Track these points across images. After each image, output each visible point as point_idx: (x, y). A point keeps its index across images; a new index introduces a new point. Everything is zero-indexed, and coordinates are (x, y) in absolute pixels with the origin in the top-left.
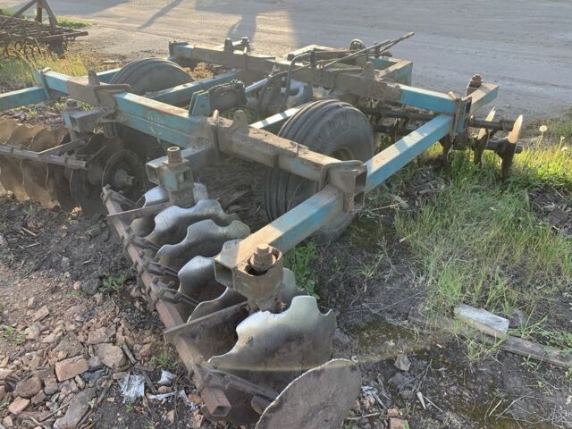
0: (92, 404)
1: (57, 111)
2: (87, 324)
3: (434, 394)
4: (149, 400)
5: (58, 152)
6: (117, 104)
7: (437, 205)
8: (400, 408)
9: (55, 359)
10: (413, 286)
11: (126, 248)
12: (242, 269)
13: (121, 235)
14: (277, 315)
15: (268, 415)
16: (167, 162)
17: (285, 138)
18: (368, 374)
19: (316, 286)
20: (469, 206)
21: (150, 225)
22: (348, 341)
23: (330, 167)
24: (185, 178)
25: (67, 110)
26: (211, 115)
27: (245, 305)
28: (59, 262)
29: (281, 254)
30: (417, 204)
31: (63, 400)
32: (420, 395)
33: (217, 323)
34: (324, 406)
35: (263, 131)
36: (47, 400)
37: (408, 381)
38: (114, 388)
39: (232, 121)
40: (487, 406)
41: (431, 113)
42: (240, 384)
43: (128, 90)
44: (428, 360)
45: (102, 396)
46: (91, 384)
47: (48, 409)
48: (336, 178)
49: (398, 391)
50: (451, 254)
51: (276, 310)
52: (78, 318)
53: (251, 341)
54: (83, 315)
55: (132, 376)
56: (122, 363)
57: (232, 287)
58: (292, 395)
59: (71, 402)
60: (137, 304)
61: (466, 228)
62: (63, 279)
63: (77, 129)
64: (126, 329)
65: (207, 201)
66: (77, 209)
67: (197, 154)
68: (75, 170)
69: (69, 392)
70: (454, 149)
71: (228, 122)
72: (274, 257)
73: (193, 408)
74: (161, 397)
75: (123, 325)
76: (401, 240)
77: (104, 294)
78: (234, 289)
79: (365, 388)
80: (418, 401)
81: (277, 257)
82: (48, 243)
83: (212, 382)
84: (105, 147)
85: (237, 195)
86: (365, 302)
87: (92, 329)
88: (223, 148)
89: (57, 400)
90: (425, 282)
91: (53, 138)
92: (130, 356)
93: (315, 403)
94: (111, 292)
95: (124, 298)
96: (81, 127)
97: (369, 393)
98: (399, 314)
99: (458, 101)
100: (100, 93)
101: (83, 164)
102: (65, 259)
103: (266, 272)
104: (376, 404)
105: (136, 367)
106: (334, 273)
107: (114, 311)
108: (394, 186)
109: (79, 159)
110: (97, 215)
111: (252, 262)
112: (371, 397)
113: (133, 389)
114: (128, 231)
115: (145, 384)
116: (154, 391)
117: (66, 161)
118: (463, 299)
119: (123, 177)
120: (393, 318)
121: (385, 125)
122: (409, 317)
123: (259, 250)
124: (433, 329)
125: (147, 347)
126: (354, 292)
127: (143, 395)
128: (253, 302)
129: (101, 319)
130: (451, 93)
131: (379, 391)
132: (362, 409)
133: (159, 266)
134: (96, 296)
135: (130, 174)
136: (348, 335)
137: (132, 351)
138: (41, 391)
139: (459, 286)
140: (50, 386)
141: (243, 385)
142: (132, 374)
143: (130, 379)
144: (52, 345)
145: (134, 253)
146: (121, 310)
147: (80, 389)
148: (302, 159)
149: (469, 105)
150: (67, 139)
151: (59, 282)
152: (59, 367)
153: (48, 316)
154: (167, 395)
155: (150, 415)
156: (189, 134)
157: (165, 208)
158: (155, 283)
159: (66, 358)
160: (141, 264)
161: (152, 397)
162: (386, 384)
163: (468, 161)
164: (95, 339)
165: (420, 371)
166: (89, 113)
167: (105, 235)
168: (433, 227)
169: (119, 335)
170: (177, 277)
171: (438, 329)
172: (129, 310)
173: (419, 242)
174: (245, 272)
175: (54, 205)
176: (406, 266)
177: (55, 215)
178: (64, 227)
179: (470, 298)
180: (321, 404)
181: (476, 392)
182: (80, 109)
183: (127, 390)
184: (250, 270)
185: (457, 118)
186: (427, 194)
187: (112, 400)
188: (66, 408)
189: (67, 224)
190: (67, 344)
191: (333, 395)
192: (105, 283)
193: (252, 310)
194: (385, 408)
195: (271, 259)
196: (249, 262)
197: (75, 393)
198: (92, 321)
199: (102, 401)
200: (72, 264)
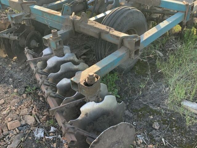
0: (22, 139)
1: (6, 14)
2: (20, 107)
3: (170, 139)
4: (46, 138)
5: (6, 33)
6: (30, 11)
7: (176, 55)
8: (154, 145)
9: (7, 121)
10: (163, 91)
11: (35, 74)
12: (82, 84)
13: (32, 69)
14: (98, 104)
15: (93, 145)
16: (51, 37)
17: (104, 25)
18: (140, 130)
19: (119, 91)
20: (192, 55)
21: (45, 65)
22: (132, 115)
23: (123, 38)
24: (60, 44)
25: (9, 14)
26: (71, 15)
27: (84, 99)
28: (8, 80)
29: (99, 77)
30: (167, 55)
31: (11, 138)
32: (163, 139)
33: (72, 106)
34: (118, 142)
35: (94, 22)
36: (4, 138)
37: (158, 134)
38: (31, 133)
39: (80, 17)
40: (193, 145)
41: (176, 11)
42: (81, 132)
43: (35, 4)
44: (168, 125)
45: (26, 136)
46: (22, 132)
47: (5, 141)
48: (126, 43)
49: (153, 137)
50: (182, 77)
51: (98, 101)
52: (16, 104)
53: (86, 114)
54: (18, 103)
55: (39, 129)
56: (34, 123)
57: (78, 91)
58: (104, 137)
59: (14, 138)
60: (41, 99)
61: (190, 66)
62: (10, 88)
63: (14, 22)
64: (36, 109)
65: (69, 54)
66: (15, 58)
67: (65, 33)
68: (13, 41)
69: (13, 134)
70: (186, 28)
71: (78, 18)
72: (96, 79)
73: (64, 142)
74: (51, 138)
75: (35, 108)
76: (159, 71)
77: (27, 94)
78: (79, 92)
79: (138, 136)
80: (162, 142)
81: (97, 79)
82: (3, 72)
83: (69, 131)
84: (26, 30)
85: (85, 51)
86: (141, 99)
87: (22, 109)
88: (76, 30)
89: (8, 138)
90: (169, 90)
91: (4, 26)
92: (38, 120)
93: (114, 141)
94: (30, 94)
95: (35, 96)
96: (15, 21)
97: (140, 138)
98: (156, 104)
99: (187, 5)
100: (23, 5)
101: (17, 38)
102: (10, 79)
103: (93, 85)
104: (143, 143)
105: (40, 125)
106: (127, 86)
107: (31, 101)
108: (157, 46)
109: (14, 35)
110: (24, 60)
111: (87, 81)
112: (141, 139)
113: (39, 134)
114: (35, 67)
115: (44, 132)
116: (48, 135)
117: (9, 37)
118: (186, 98)
119: (34, 43)
120: (153, 106)
121: (154, 17)
122: (160, 106)
123: (89, 75)
124: (171, 111)
125: (45, 117)
126: (136, 94)
127: (43, 137)
128: (87, 98)
129: (26, 105)
130: (184, 1)
131: (145, 137)
132: (136, 145)
133: (49, 82)
134: (23, 95)
135: (37, 42)
136: (132, 113)
137: (38, 118)
138: (2, 134)
139: (184, 92)
140: (5, 132)
141: (83, 133)
142: (38, 128)
143: (38, 130)
144: (6, 115)
145: (38, 77)
146: (34, 101)
147: (17, 133)
148: (111, 34)
149: (193, 7)
150: (10, 27)
151: (9, 89)
152: (8, 124)
153: (4, 103)
154: (53, 137)
155: (46, 145)
156: (62, 23)
157: (52, 57)
158: (47, 89)
159: (12, 121)
160: (41, 81)
161: (47, 137)
162: (148, 134)
163: (193, 34)
164: (23, 113)
165: (164, 129)
166: (19, 15)
167: (27, 69)
168: (174, 65)
169: (33, 112)
170: (56, 87)
171: (173, 111)
172: (37, 101)
173: (167, 72)
174: (83, 85)
175: (6, 56)
176: (160, 83)
177: (6, 60)
178: (10, 65)
179: (189, 98)
180: (117, 141)
181: (189, 139)
182: (14, 13)
183: (37, 134)
184: (86, 84)
185: (186, 13)
186: (172, 50)
187: (30, 138)
188: (12, 141)
189: (11, 64)
190: (12, 115)
191: (122, 138)
192: (27, 90)
193: (87, 101)
194: (147, 144)
195: (95, 79)
196: (85, 81)
197: (16, 135)
198: (22, 105)
199: (26, 139)
200: (13, 81)
